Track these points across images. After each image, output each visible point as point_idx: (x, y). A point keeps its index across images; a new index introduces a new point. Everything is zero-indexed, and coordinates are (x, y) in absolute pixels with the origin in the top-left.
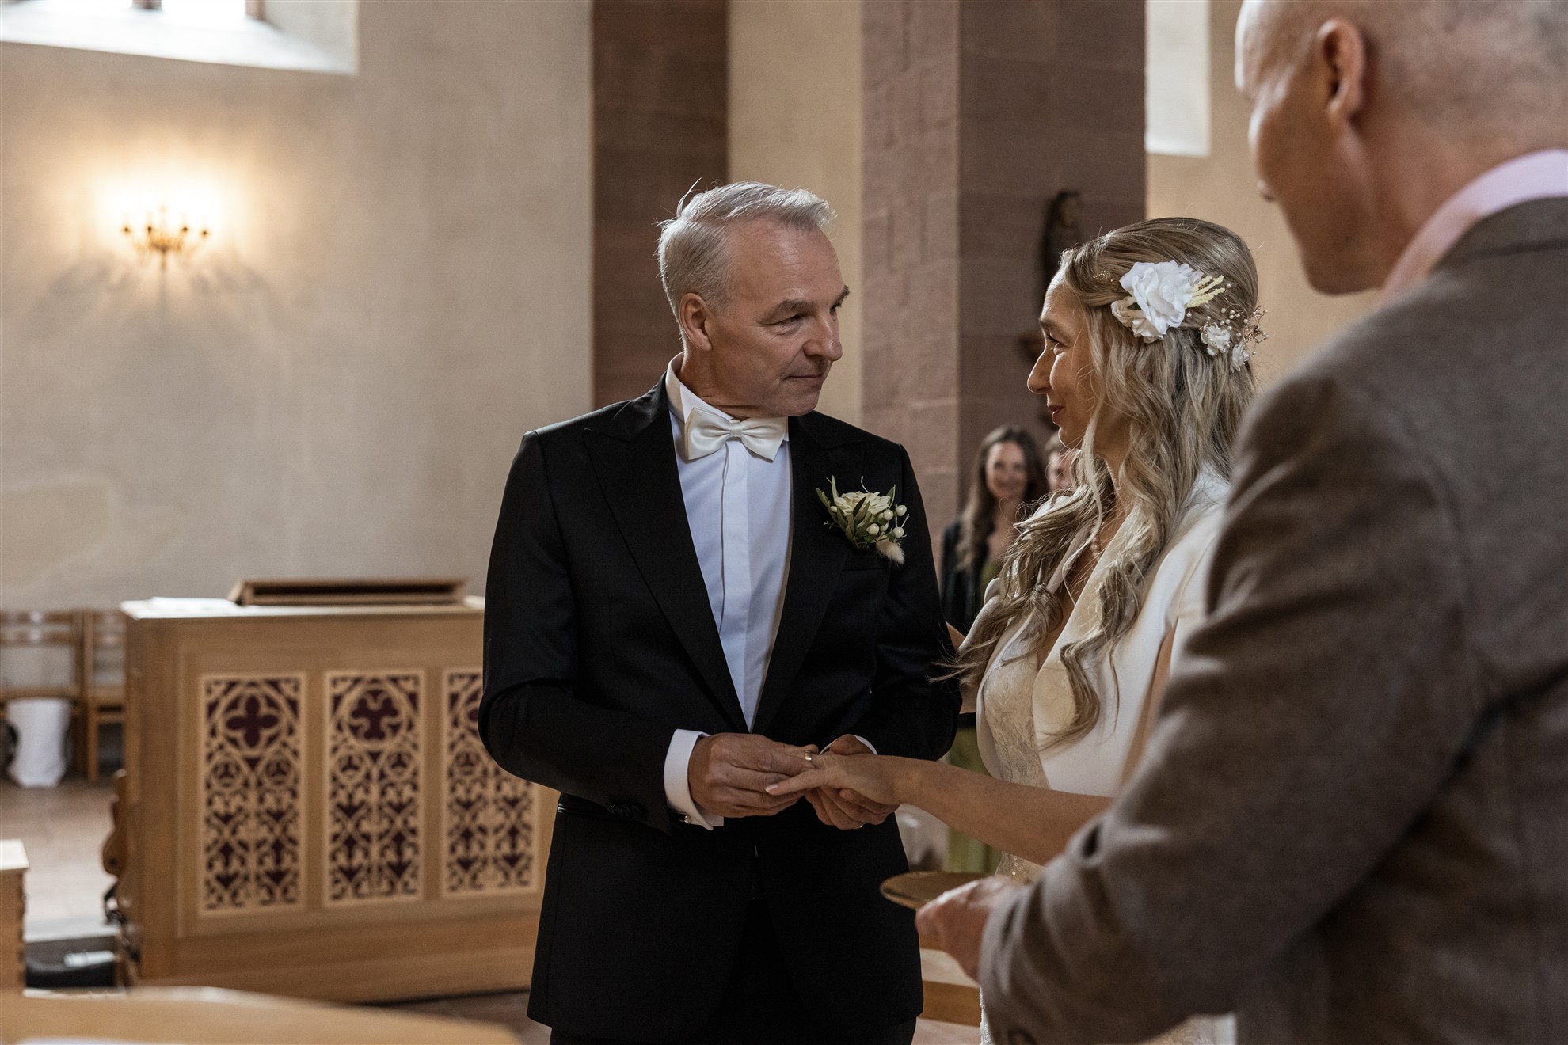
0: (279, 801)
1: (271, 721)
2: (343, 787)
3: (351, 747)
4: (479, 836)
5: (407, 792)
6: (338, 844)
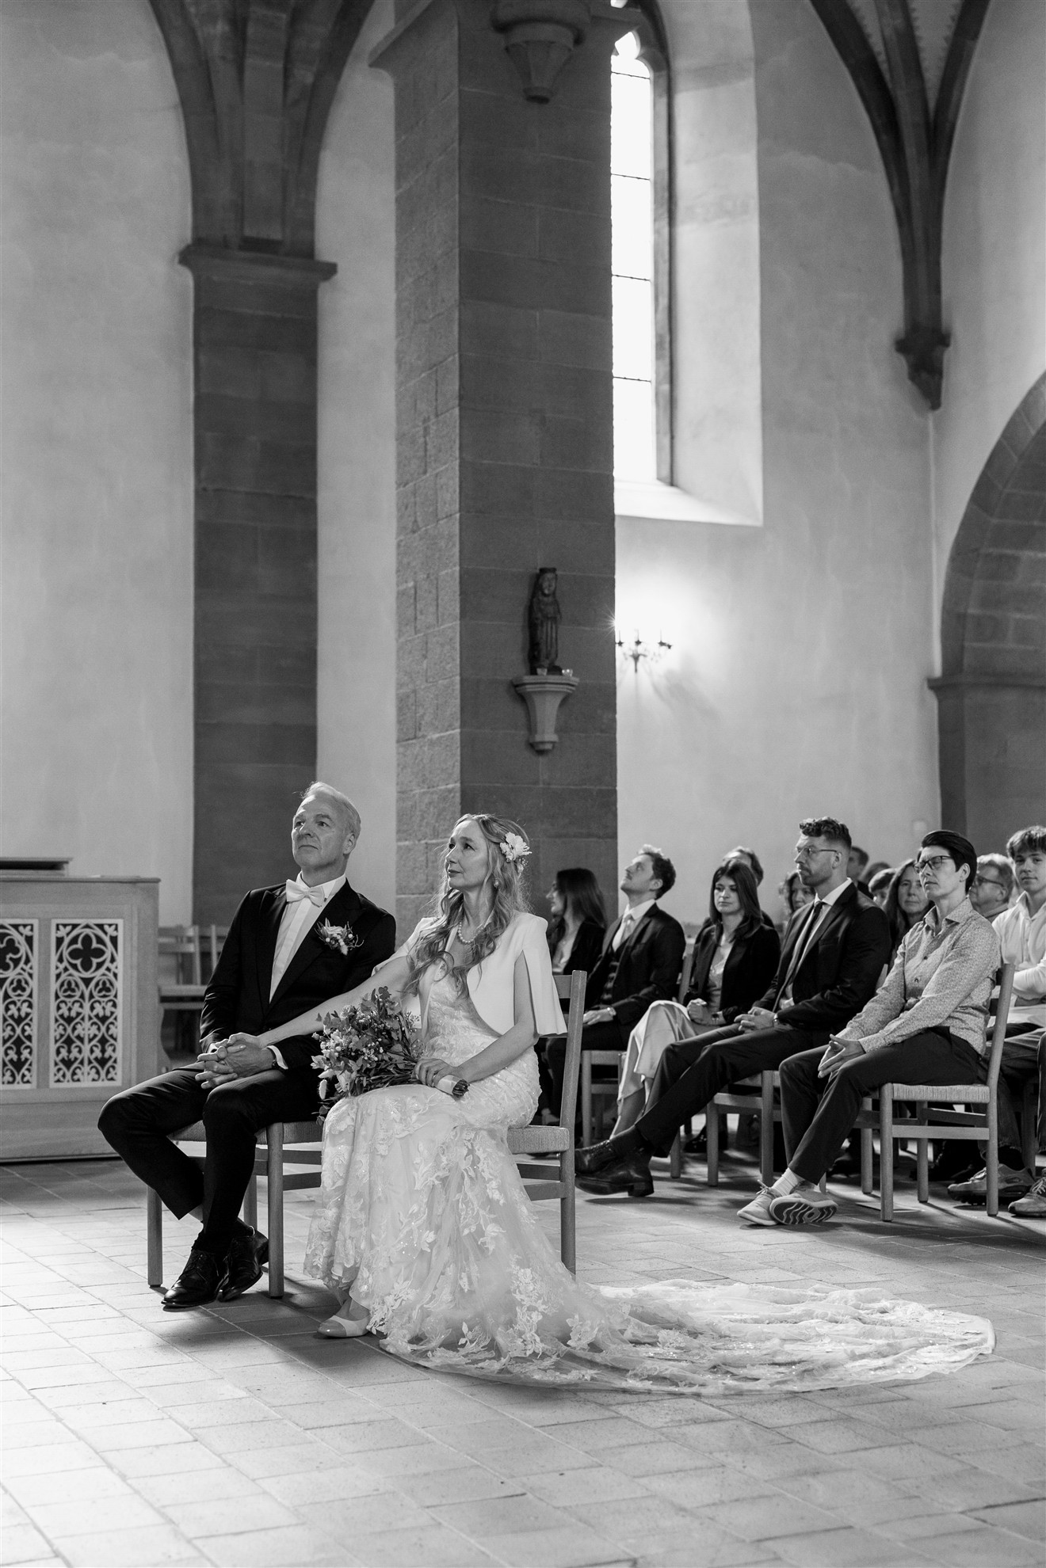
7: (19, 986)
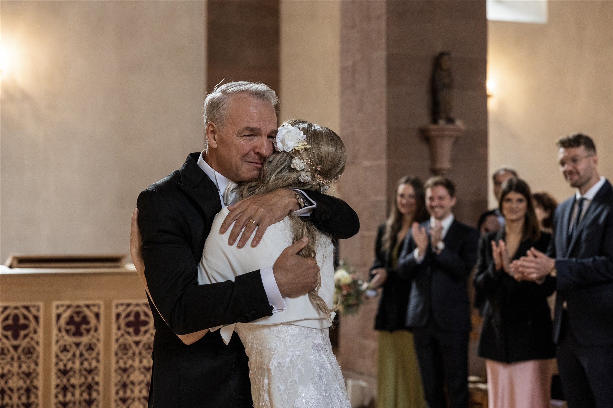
0: (29, 367)
1: (25, 327)
2: (61, 360)
3: (66, 340)
4: (130, 386)
5: (94, 364)
6: (59, 390)
7: (90, 348)
